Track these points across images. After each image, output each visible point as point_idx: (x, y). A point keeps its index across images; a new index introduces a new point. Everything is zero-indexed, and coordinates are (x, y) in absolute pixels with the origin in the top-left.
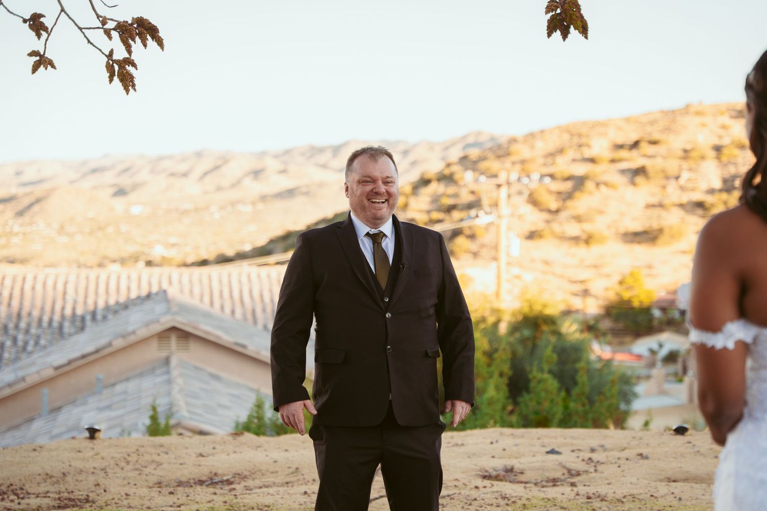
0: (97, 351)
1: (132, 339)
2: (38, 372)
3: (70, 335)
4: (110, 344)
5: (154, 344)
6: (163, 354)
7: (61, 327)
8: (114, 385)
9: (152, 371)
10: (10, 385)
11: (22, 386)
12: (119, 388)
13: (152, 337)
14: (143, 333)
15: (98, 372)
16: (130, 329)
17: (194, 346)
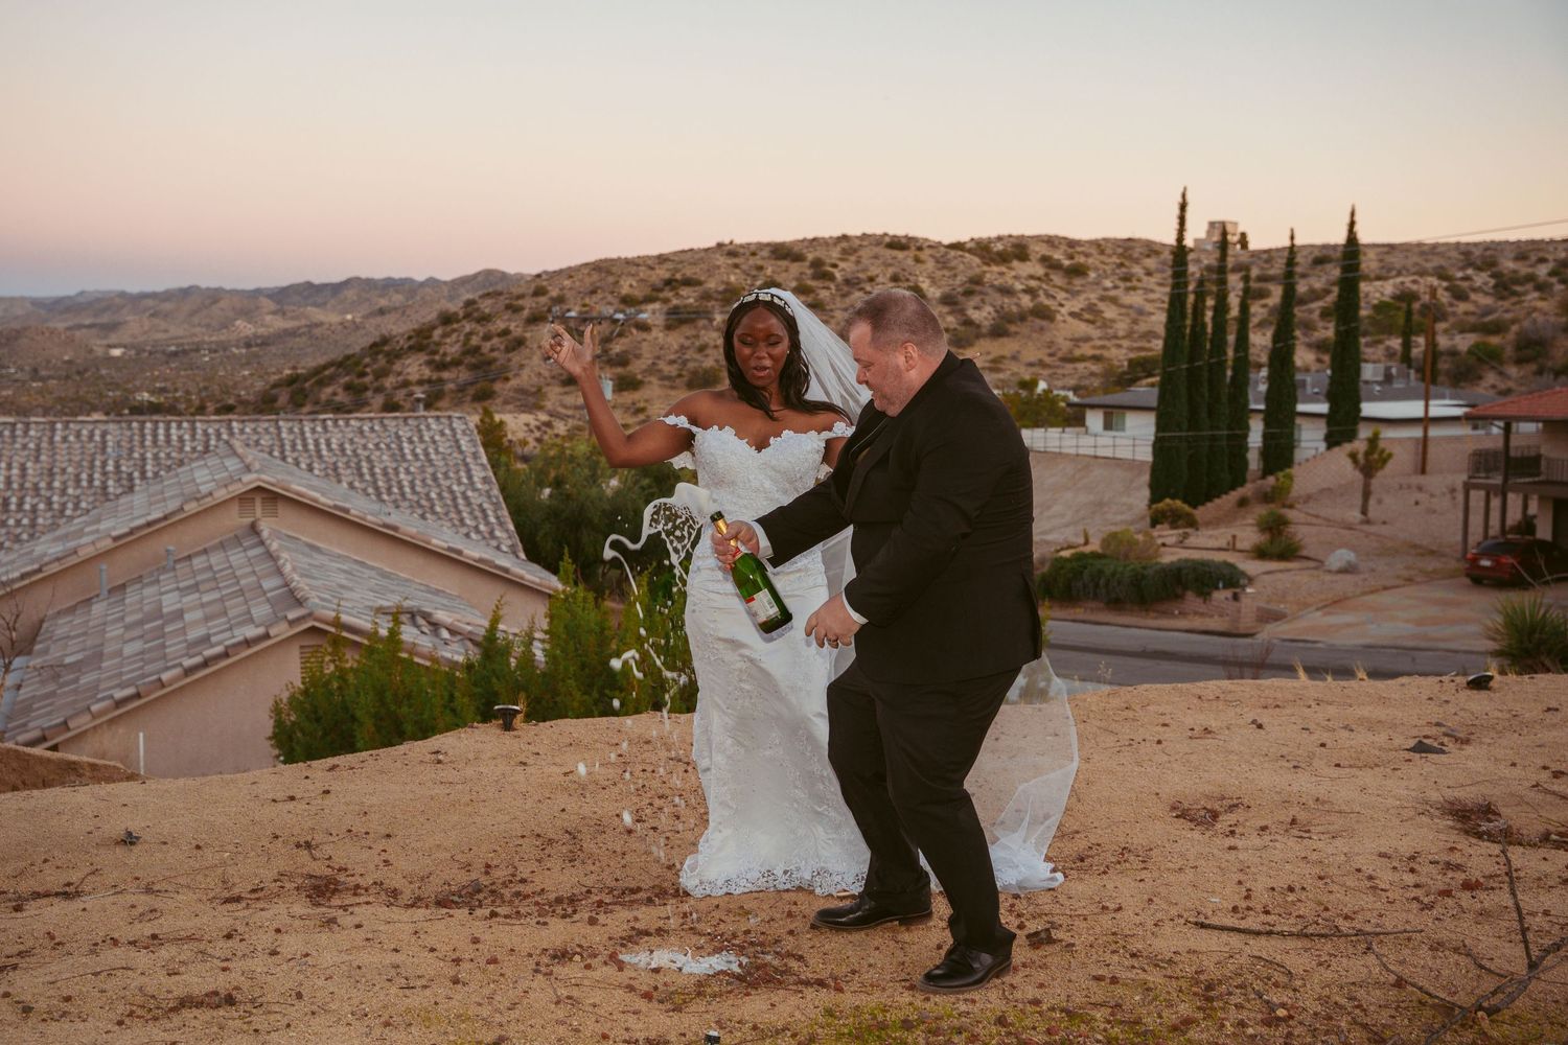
0: (165, 518)
1: (209, 502)
2: (93, 543)
3: (118, 496)
4: (181, 509)
5: (235, 508)
6: (248, 520)
7: (104, 487)
8: (189, 557)
9: (237, 540)
10: (58, 559)
11: (74, 560)
12: (198, 562)
13: (232, 499)
14: (221, 494)
15: (169, 543)
16: (204, 489)
17: (283, 510)
